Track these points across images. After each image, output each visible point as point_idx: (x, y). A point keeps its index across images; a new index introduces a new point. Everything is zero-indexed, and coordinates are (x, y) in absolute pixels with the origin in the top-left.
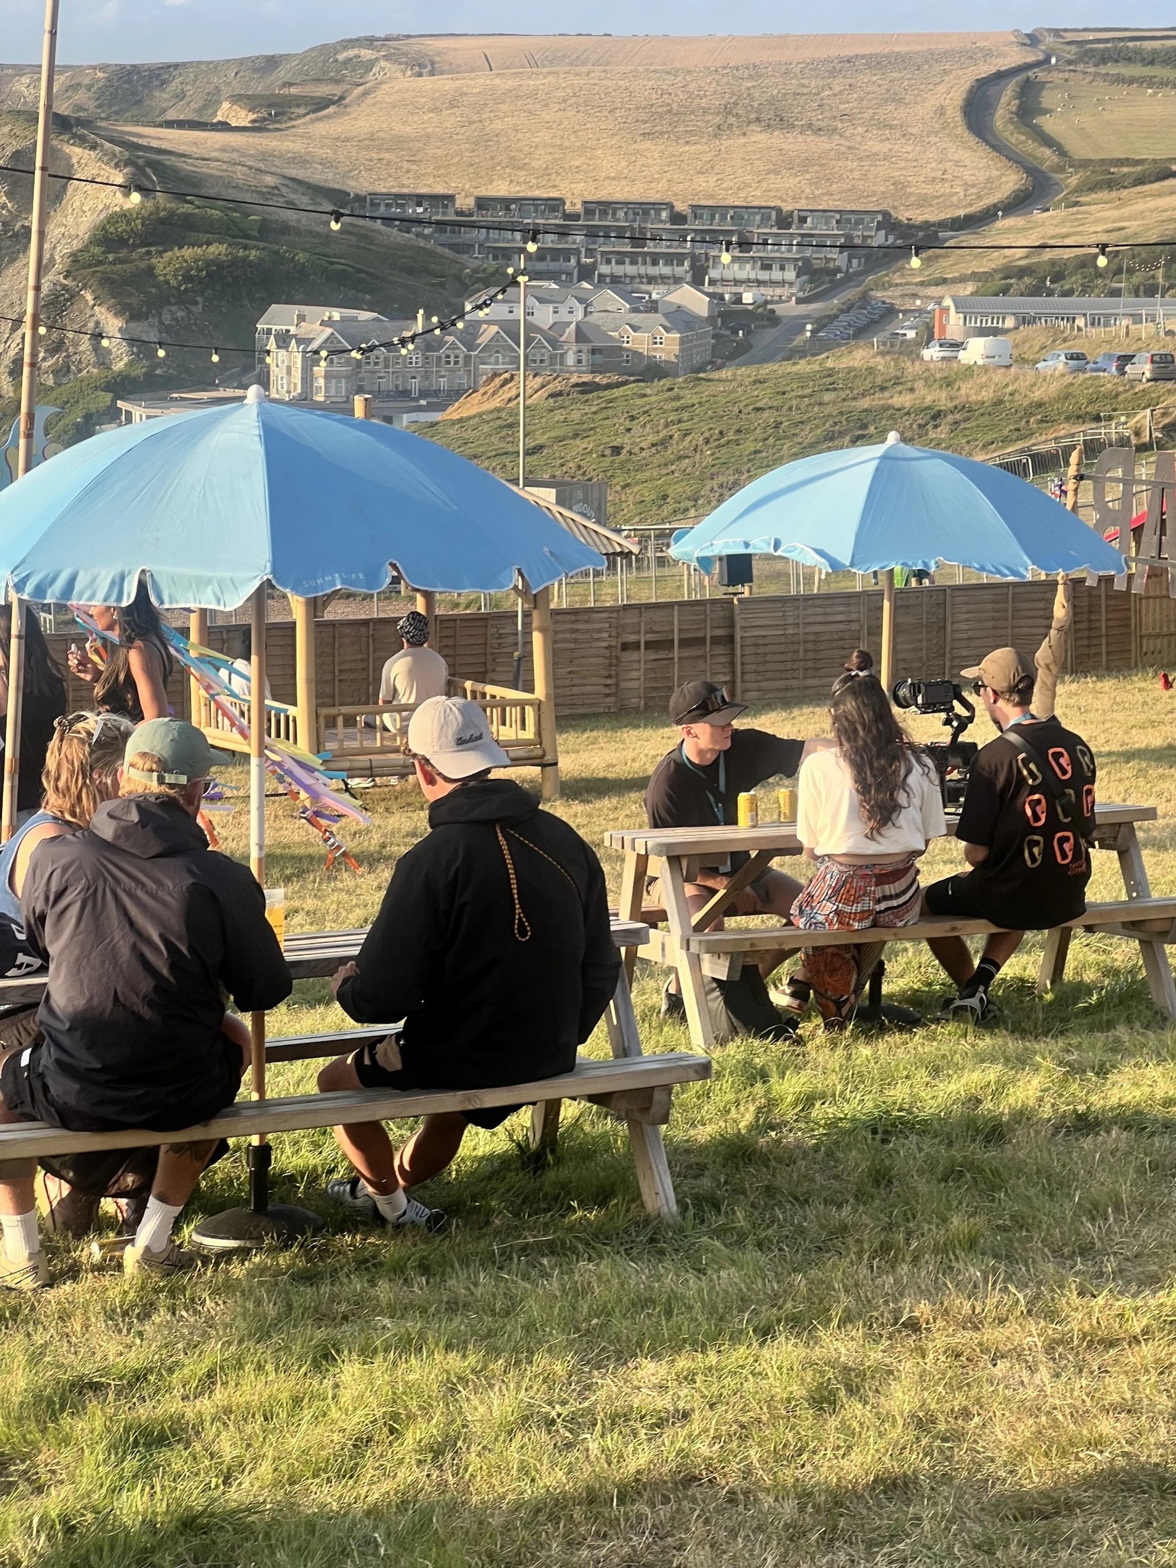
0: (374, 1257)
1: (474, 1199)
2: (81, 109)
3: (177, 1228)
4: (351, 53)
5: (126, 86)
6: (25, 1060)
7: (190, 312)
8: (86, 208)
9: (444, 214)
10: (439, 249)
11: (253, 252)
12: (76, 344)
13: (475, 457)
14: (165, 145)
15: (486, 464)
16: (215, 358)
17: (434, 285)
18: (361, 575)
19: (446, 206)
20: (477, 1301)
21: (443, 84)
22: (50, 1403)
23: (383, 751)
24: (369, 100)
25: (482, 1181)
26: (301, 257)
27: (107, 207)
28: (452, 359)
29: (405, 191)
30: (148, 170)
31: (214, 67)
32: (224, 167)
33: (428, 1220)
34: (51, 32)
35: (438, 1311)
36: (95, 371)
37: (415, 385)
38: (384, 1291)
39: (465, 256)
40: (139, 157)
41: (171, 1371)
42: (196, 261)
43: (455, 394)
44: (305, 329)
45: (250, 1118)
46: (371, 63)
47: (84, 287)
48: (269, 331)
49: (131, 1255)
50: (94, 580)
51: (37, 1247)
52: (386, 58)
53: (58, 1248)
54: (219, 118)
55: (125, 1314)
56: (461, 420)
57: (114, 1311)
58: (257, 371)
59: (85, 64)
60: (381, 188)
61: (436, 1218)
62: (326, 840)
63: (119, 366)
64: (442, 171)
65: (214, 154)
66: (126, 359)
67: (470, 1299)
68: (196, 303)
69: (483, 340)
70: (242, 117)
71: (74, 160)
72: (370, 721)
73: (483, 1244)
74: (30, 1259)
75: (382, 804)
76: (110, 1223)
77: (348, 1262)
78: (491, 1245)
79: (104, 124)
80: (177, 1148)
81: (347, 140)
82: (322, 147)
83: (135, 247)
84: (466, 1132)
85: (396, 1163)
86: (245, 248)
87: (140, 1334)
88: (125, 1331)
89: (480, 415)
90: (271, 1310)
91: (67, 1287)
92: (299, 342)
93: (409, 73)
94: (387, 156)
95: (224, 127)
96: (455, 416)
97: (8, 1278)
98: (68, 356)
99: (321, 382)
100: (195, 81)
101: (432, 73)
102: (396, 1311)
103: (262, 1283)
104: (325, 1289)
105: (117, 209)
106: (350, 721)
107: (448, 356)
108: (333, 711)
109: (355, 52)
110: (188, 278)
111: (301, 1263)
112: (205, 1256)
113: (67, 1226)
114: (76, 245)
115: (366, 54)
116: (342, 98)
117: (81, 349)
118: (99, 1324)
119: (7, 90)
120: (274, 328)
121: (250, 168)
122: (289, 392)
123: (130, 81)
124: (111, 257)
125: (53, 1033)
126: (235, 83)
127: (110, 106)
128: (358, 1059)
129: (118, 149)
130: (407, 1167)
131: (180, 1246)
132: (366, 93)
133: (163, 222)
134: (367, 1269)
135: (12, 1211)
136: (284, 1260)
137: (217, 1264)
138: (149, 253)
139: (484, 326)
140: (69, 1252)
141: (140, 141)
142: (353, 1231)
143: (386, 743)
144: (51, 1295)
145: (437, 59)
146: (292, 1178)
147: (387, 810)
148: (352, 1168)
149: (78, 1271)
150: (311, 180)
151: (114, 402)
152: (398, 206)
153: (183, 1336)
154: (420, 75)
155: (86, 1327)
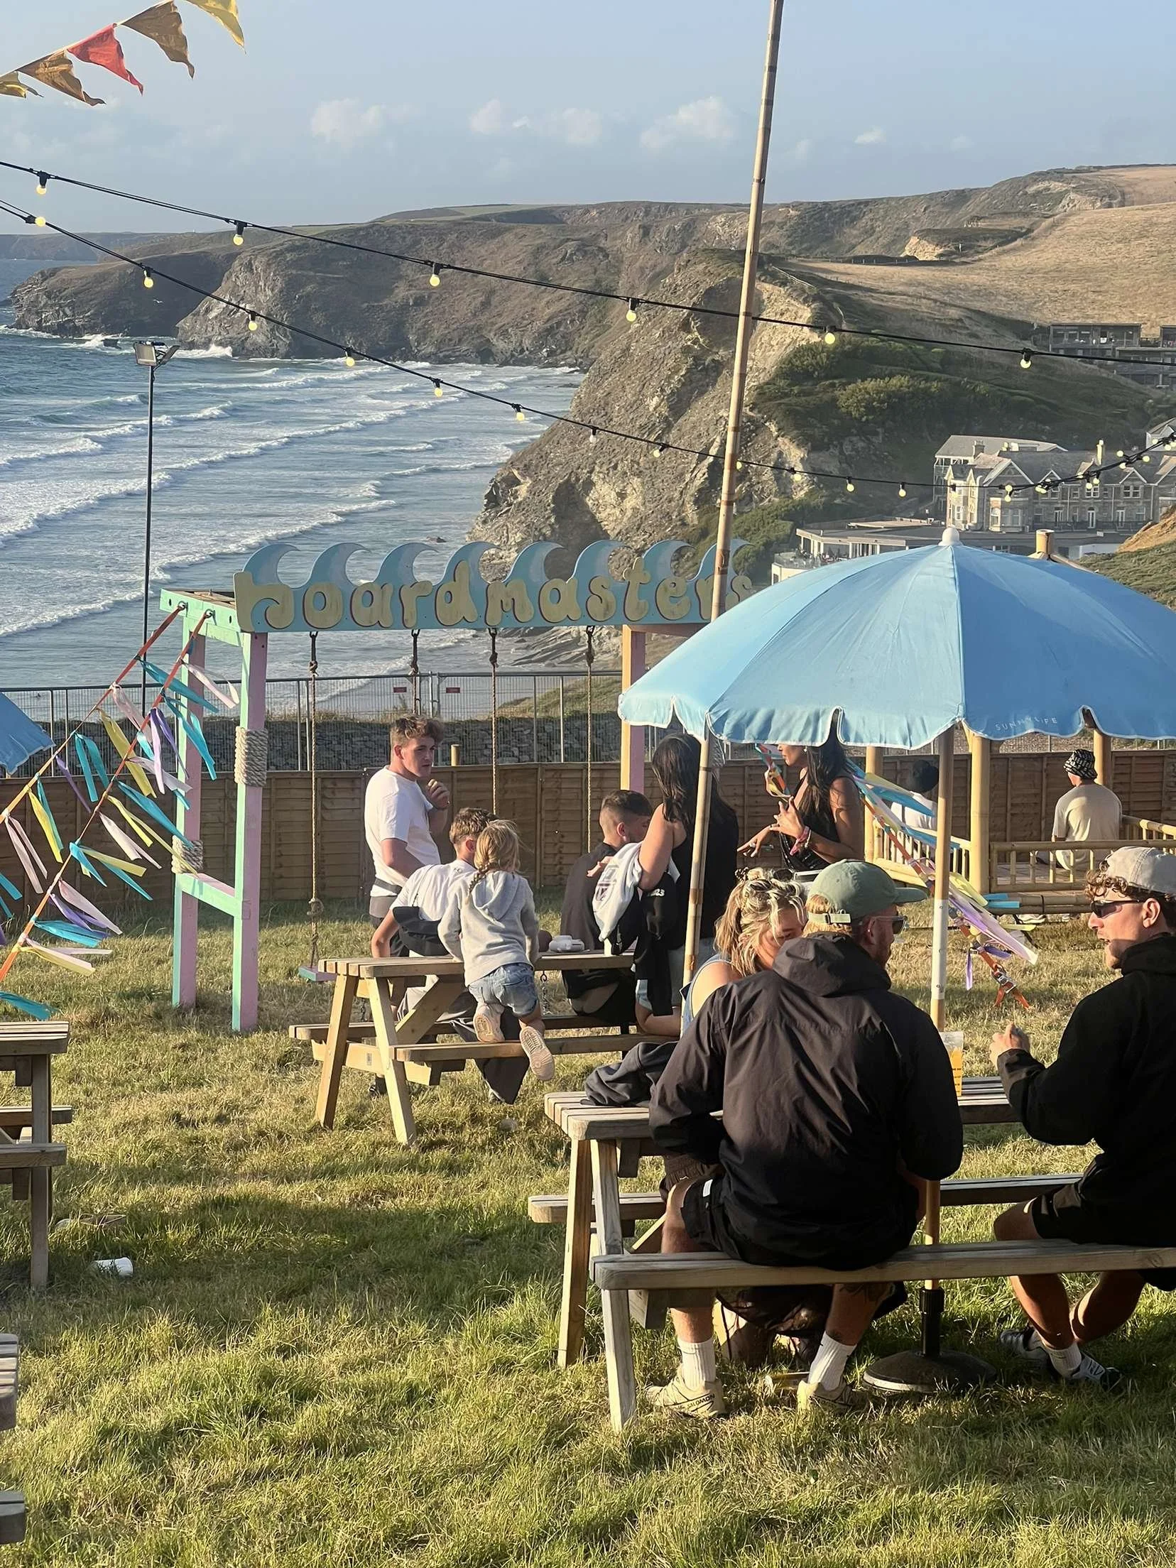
0: (1048, 1413)
1: (1150, 1360)
2: (773, 246)
3: (849, 1368)
4: (1041, 186)
5: (817, 223)
6: (706, 1192)
7: (870, 442)
8: (774, 343)
9: (1128, 344)
10: (1123, 380)
11: (935, 384)
12: (759, 474)
13: (1153, 590)
14: (853, 280)
15: (1164, 597)
16: (902, 493)
17: (1116, 415)
18: (1053, 720)
19: (1130, 337)
20: (1155, 1467)
21: (1134, 214)
22: (728, 1537)
23: (1056, 887)
24: (1057, 233)
25: (1160, 1340)
26: (982, 388)
27: (793, 341)
28: (1131, 491)
29: (1090, 321)
30: (836, 305)
31: (904, 202)
32: (910, 300)
33: (1103, 1378)
34: (759, 181)
35: (1114, 1475)
36: (777, 500)
37: (1092, 516)
38: (1059, 1449)
39: (1148, 387)
40: (828, 292)
41: (845, 1514)
42: (878, 393)
43: (1134, 526)
44: (985, 459)
45: (925, 1262)
46: (1062, 195)
47: (769, 419)
48: (947, 462)
49: (805, 1391)
50: (789, 720)
51: (714, 1376)
52: (1076, 190)
53: (733, 1378)
54: (907, 252)
55: (799, 1451)
56: (1138, 553)
57: (788, 1447)
58: (935, 500)
59: (778, 202)
60: (1065, 319)
61: (1112, 1377)
62: (996, 977)
63: (800, 495)
64: (1129, 301)
65: (900, 288)
66: (806, 489)
67: (1146, 1464)
68: (876, 434)
69: (1163, 471)
70: (929, 252)
71: (765, 296)
72: (1042, 855)
73: (1160, 1409)
74: (706, 1387)
75: (1053, 941)
76: (784, 1356)
77: (1021, 1415)
78: (1168, 1409)
79: (794, 261)
80: (851, 1287)
81: (1033, 271)
82: (1007, 280)
83: (820, 379)
84: (1144, 1291)
85: (1071, 1317)
86: (927, 379)
87: (815, 1474)
88: (799, 1468)
89: (1158, 548)
90: (944, 1460)
91: (742, 1419)
92: (978, 472)
93: (1099, 204)
94: (1073, 287)
95: (911, 261)
96: (1133, 548)
97: (685, 1405)
98: (751, 486)
99: (998, 513)
100: (884, 217)
101: (1122, 204)
102: (1073, 1472)
103: (934, 1431)
104: (998, 1442)
105: (804, 343)
106: (1023, 857)
107: (1127, 488)
108: (1007, 846)
109: (1046, 184)
110: (870, 409)
111: (974, 1414)
112: (877, 1398)
113: (742, 1355)
114: (763, 378)
115: (1056, 186)
116: (1030, 231)
117: (764, 478)
118: (773, 1459)
119: (703, 229)
120: (952, 458)
121: (935, 301)
122: (965, 522)
123: (822, 218)
124: (796, 389)
125: (734, 1167)
126: (924, 219)
127: (801, 243)
128: (1035, 1207)
129: (807, 285)
130: (1081, 1322)
131: (853, 1385)
132: (1054, 226)
133: (846, 355)
134: (1041, 1425)
135: (690, 1338)
136: (956, 1408)
137: (889, 1407)
138: (833, 385)
139: (1166, 457)
140: (743, 1382)
141: (829, 277)
142: (1026, 1383)
143: (1058, 880)
144: (727, 1425)
145: (1127, 189)
146: (963, 1324)
147: (1058, 947)
148: (1025, 1317)
149: (753, 1404)
150: (997, 313)
151: (793, 530)
152: (1082, 336)
153: (856, 1480)
154: (1110, 206)
155: (761, 1462)
